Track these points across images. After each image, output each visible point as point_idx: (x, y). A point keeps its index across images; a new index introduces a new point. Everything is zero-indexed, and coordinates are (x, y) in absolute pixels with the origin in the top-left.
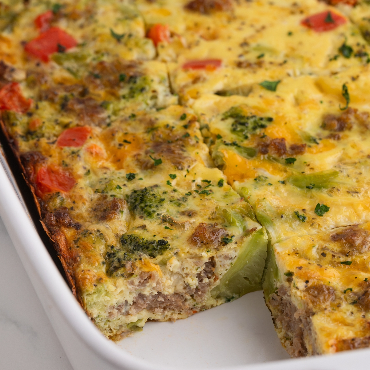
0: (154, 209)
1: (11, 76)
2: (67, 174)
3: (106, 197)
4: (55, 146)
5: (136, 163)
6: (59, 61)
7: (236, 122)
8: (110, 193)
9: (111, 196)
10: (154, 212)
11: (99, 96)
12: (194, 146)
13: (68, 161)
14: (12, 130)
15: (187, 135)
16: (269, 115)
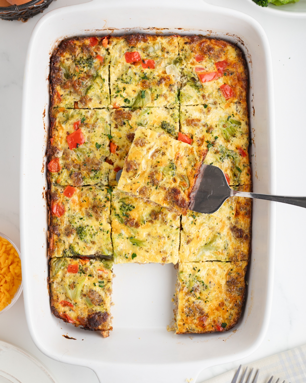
0: (83, 237)
1: (57, 155)
2: (63, 208)
3: (70, 226)
4: (62, 193)
5: (85, 211)
6: (75, 151)
7: (122, 205)
8: (72, 225)
9: (72, 226)
10: (83, 238)
11: (84, 173)
12: (105, 211)
13: (64, 203)
14: (51, 179)
15: (104, 206)
16: (134, 205)
